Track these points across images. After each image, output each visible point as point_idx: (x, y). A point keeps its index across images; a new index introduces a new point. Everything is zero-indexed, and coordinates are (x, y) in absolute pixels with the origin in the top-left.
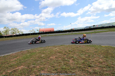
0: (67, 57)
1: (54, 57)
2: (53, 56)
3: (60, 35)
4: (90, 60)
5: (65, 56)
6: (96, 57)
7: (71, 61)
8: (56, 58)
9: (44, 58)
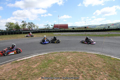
0: (78, 71)
1: (68, 70)
2: (66, 68)
3: (73, 35)
4: (96, 77)
5: (76, 70)
6: (102, 75)
7: (80, 77)
8: (69, 71)
9: (59, 70)
